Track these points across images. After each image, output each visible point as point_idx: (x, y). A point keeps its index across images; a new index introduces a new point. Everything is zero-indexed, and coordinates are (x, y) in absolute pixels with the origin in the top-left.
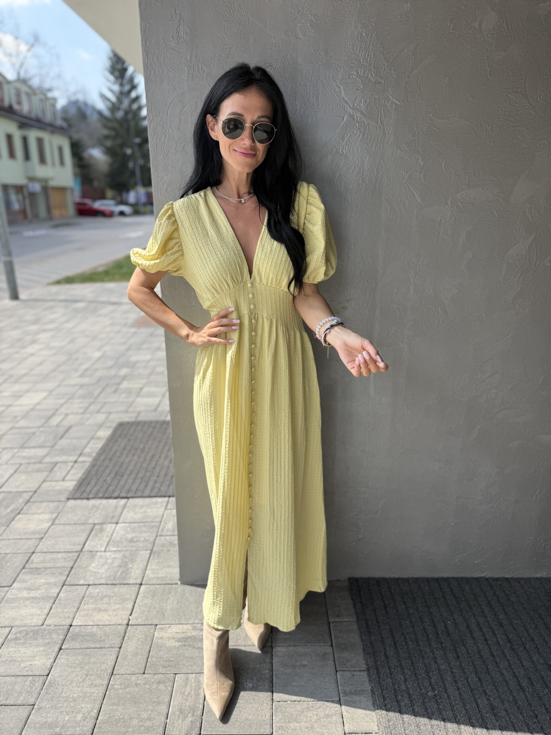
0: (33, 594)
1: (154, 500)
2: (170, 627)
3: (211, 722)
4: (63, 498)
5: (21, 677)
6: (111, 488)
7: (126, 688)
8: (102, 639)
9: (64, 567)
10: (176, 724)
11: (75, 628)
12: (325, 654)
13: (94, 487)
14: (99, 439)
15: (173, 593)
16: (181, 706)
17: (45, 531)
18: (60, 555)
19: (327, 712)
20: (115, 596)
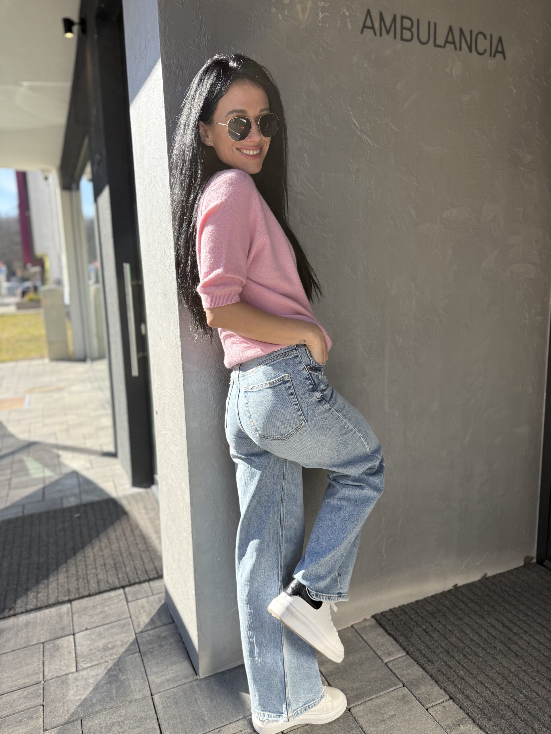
1: (106, 595)
9: (31, 708)
12: (404, 696)
15: (197, 691)
20: (126, 720)
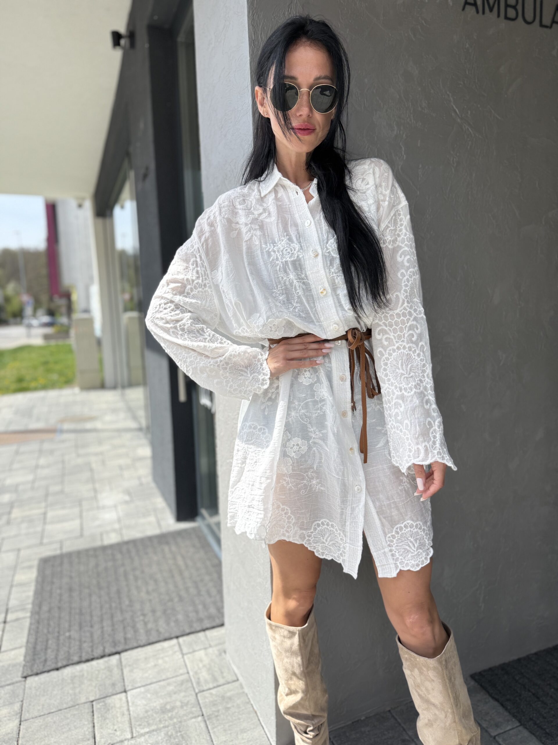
1: (158, 646)
4: (16, 677)
6: (85, 645)
13: (58, 650)
14: (22, 584)
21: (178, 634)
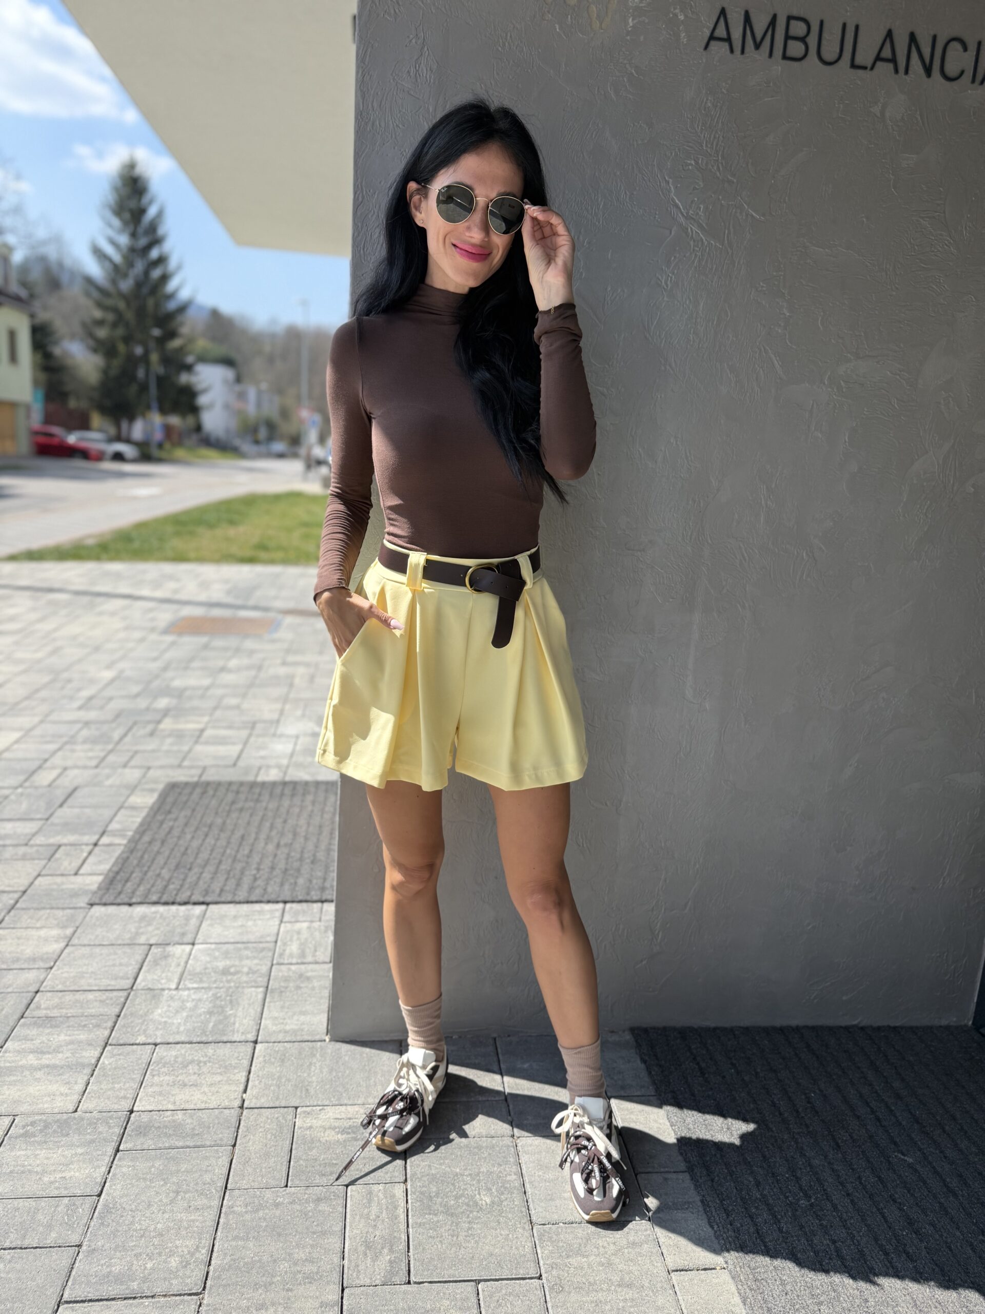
0: (46, 1060)
1: (257, 907)
2: (322, 1109)
3: (426, 1260)
4: (82, 902)
5: (47, 1199)
6: (171, 887)
7: (257, 1210)
8: (197, 1132)
9: (102, 1015)
10: (362, 1267)
11: (140, 1116)
13: (139, 885)
14: (133, 808)
15: (318, 1055)
16: (367, 1237)
17: (55, 957)
18: (91, 996)
19: (631, 1239)
20: (209, 1062)
21: (287, 899)
